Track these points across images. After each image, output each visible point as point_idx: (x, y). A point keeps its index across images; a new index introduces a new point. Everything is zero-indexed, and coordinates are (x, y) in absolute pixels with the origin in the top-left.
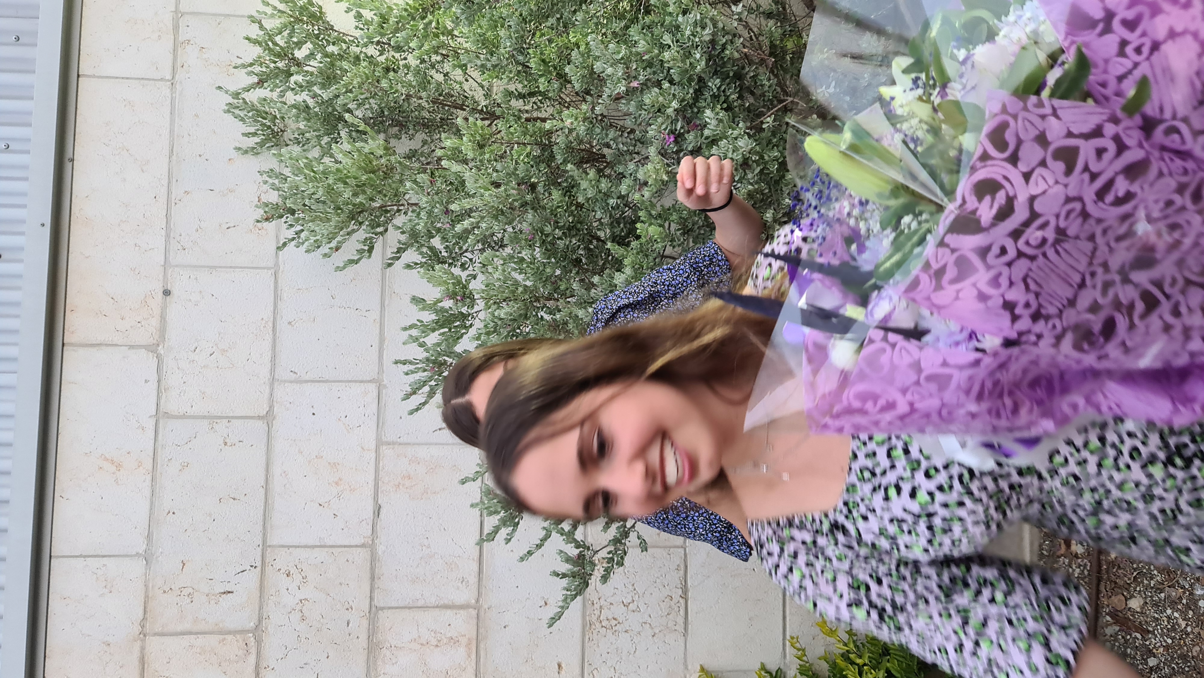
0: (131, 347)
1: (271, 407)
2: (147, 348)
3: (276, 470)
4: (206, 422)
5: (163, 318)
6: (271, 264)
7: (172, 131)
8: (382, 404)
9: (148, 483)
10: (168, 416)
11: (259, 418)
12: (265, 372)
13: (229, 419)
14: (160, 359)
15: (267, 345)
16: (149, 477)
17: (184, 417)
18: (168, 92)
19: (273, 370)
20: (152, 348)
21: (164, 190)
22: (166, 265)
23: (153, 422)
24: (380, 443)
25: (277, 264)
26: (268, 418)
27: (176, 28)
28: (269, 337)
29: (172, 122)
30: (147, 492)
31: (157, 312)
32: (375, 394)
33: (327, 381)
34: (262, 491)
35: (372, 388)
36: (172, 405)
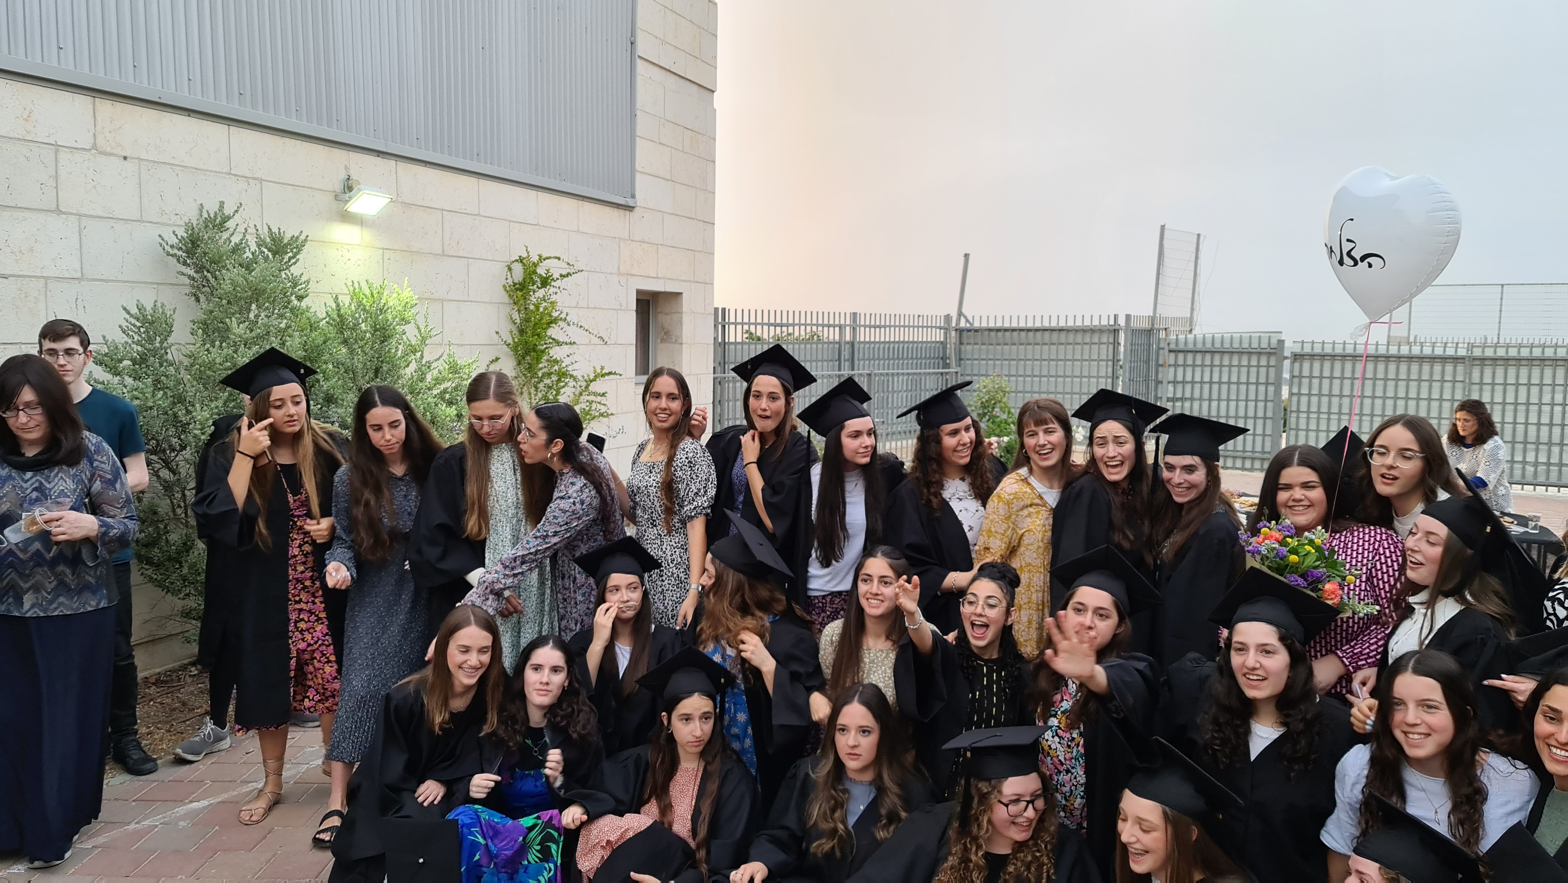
0: (94, 135)
1: (64, 213)
2: (95, 144)
3: (27, 214)
4: (54, 174)
5: (111, 154)
6: (144, 218)
7: (207, 170)
8: (70, 281)
9: (17, 136)
10: (57, 151)
11: (58, 206)
12: (84, 211)
13: (56, 187)
14: (90, 150)
15: (100, 213)
16: (20, 137)
17: (57, 161)
18: (225, 171)
19: (85, 215)
20: (94, 147)
21: (178, 163)
22: (139, 159)
23: (54, 143)
24: (46, 278)
25: (144, 222)
26: (58, 211)
27: (254, 179)
28: (104, 214)
29: (212, 171)
30: (11, 135)
31: (115, 152)
32: (75, 276)
33: (81, 248)
34: (14, 205)
35: (79, 275)
36: (64, 155)
